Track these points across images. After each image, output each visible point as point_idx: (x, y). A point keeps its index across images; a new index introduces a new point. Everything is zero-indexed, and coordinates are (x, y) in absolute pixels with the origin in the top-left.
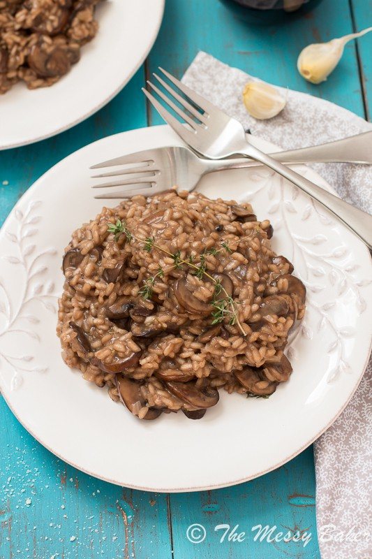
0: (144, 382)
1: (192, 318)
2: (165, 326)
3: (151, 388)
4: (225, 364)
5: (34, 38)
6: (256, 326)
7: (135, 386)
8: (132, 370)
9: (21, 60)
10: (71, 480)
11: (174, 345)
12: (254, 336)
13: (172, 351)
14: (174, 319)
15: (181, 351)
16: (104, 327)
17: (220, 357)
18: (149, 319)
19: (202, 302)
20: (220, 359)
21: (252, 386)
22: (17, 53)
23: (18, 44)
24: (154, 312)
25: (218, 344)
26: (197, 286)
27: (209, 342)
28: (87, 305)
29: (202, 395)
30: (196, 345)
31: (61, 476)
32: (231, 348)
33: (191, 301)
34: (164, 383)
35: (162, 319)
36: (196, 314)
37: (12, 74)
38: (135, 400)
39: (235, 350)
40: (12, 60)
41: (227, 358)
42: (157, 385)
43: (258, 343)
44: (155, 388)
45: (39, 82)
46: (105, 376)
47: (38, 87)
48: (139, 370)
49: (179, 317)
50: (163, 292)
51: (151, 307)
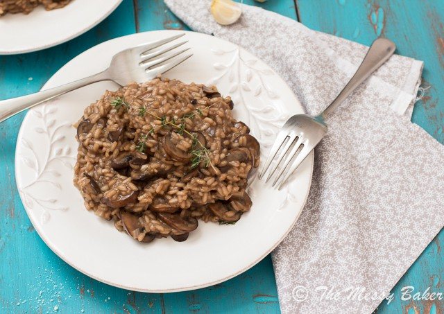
0: (141, 214)
1: (176, 164)
2: (156, 171)
3: (147, 219)
4: (202, 198)
6: (224, 169)
7: (134, 218)
8: (132, 205)
10: (88, 291)
11: (164, 185)
12: (223, 177)
13: (162, 189)
14: (163, 166)
15: (169, 189)
16: (110, 175)
17: (198, 192)
18: (144, 167)
19: (183, 152)
20: (198, 194)
21: (223, 215)
24: (147, 162)
25: (196, 182)
26: (179, 140)
27: (189, 181)
28: (96, 160)
29: (186, 223)
30: (180, 185)
31: (80, 288)
32: (206, 185)
33: (175, 151)
34: (156, 214)
35: (153, 167)
36: (179, 161)
38: (135, 228)
39: (209, 186)
41: (203, 193)
42: (151, 216)
43: (226, 181)
44: (150, 219)
45: (54, 5)
46: (112, 211)
47: (53, 8)
48: (138, 205)
49: (166, 164)
50: (154, 145)
51: (145, 157)
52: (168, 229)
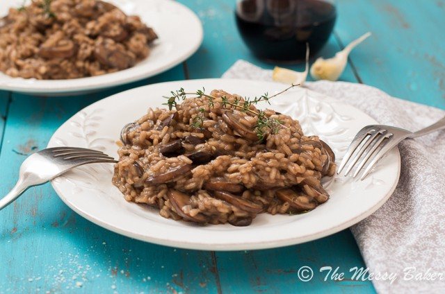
0: (193, 193)
1: (239, 141)
2: (214, 148)
3: (200, 197)
4: (269, 173)
5: (100, 40)
7: (186, 197)
8: (183, 181)
9: (88, 51)
10: (122, 272)
11: (223, 160)
12: (294, 156)
13: (221, 164)
14: (222, 145)
15: (229, 166)
16: (158, 158)
17: (265, 167)
18: (199, 146)
19: (247, 127)
20: (264, 169)
21: (294, 199)
22: (86, 48)
23: (87, 43)
24: (202, 141)
25: (262, 156)
26: (243, 117)
27: (254, 156)
30: (242, 160)
31: (113, 270)
32: (274, 158)
34: (213, 193)
35: (212, 144)
36: (243, 138)
37: (80, 64)
38: (186, 204)
39: (278, 160)
40: (81, 52)
41: (271, 167)
42: (206, 195)
44: (205, 197)
45: (102, 72)
46: (157, 194)
47: (100, 75)
48: (190, 180)
49: (227, 143)
50: (212, 126)
51: (201, 135)
52: (228, 207)
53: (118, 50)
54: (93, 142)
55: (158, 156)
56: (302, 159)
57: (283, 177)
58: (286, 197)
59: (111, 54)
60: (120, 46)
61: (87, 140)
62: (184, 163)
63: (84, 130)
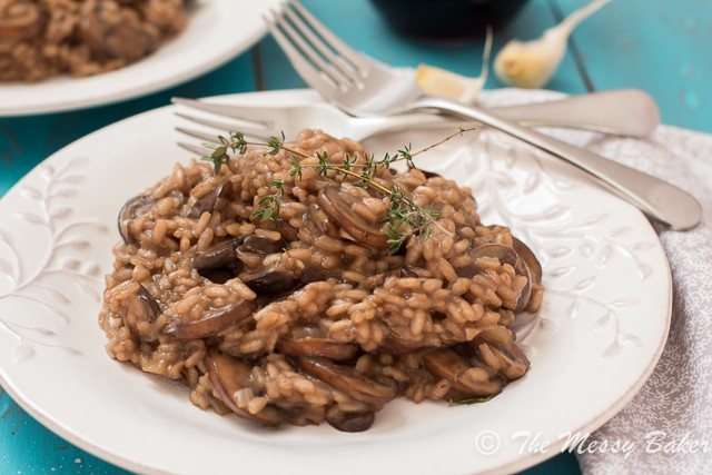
0: (257, 360)
1: (351, 249)
2: (301, 265)
3: (271, 369)
4: (410, 321)
6: (468, 271)
7: (242, 369)
8: (237, 335)
9: (67, 26)
11: (318, 292)
12: (461, 284)
13: (313, 301)
14: (317, 257)
15: (329, 303)
16: (188, 281)
17: (401, 308)
18: (272, 258)
19: (367, 221)
20: (400, 313)
22: (62, 19)
23: (66, 8)
24: (279, 247)
25: (396, 286)
26: (359, 199)
27: (380, 285)
29: (368, 381)
30: (357, 293)
32: (420, 290)
34: (297, 362)
35: (296, 255)
36: (358, 243)
37: (51, 51)
38: (241, 386)
39: (429, 295)
40: (53, 27)
41: (414, 309)
42: (282, 364)
43: (468, 297)
44: (280, 370)
46: (186, 358)
48: (252, 334)
49: (326, 252)
50: (298, 215)
51: (276, 236)
52: (326, 392)
53: (125, 23)
54: (66, 231)
55: (189, 277)
56: (476, 290)
57: (439, 328)
58: (444, 370)
59: (111, 30)
60: (130, 14)
61: (53, 229)
62: (239, 297)
63: (48, 207)
